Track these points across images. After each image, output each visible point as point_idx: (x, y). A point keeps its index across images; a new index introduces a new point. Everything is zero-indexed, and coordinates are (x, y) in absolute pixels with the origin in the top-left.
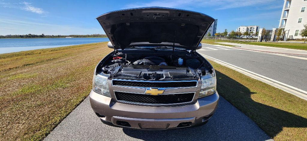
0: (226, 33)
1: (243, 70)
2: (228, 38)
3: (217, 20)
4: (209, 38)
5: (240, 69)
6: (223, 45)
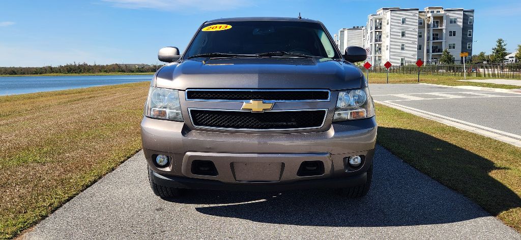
0: (500, 53)
1: (515, 138)
2: (511, 67)
3: (472, 11)
4: (450, 68)
5: (509, 137)
6: (489, 85)
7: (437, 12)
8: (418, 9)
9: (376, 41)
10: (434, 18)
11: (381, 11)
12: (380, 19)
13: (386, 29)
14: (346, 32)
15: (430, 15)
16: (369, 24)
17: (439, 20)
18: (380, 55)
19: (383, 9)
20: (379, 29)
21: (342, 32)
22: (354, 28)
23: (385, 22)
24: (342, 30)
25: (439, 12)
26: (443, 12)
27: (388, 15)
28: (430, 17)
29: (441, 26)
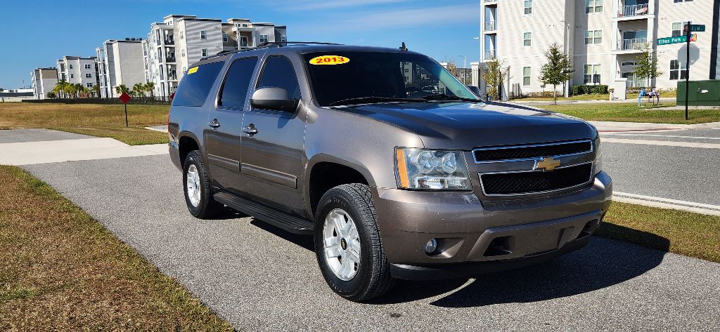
3: (284, 28)
7: (244, 25)
8: (220, 21)
9: (168, 60)
10: (242, 33)
11: (169, 20)
12: (171, 30)
13: (181, 45)
14: (115, 46)
15: (235, 29)
16: (153, 36)
17: (247, 36)
18: (175, 80)
19: (173, 16)
20: (169, 44)
21: (109, 45)
22: (128, 40)
23: (177, 35)
24: (108, 41)
25: (246, 26)
26: (251, 27)
27: (181, 25)
28: (235, 32)
29: (251, 45)
